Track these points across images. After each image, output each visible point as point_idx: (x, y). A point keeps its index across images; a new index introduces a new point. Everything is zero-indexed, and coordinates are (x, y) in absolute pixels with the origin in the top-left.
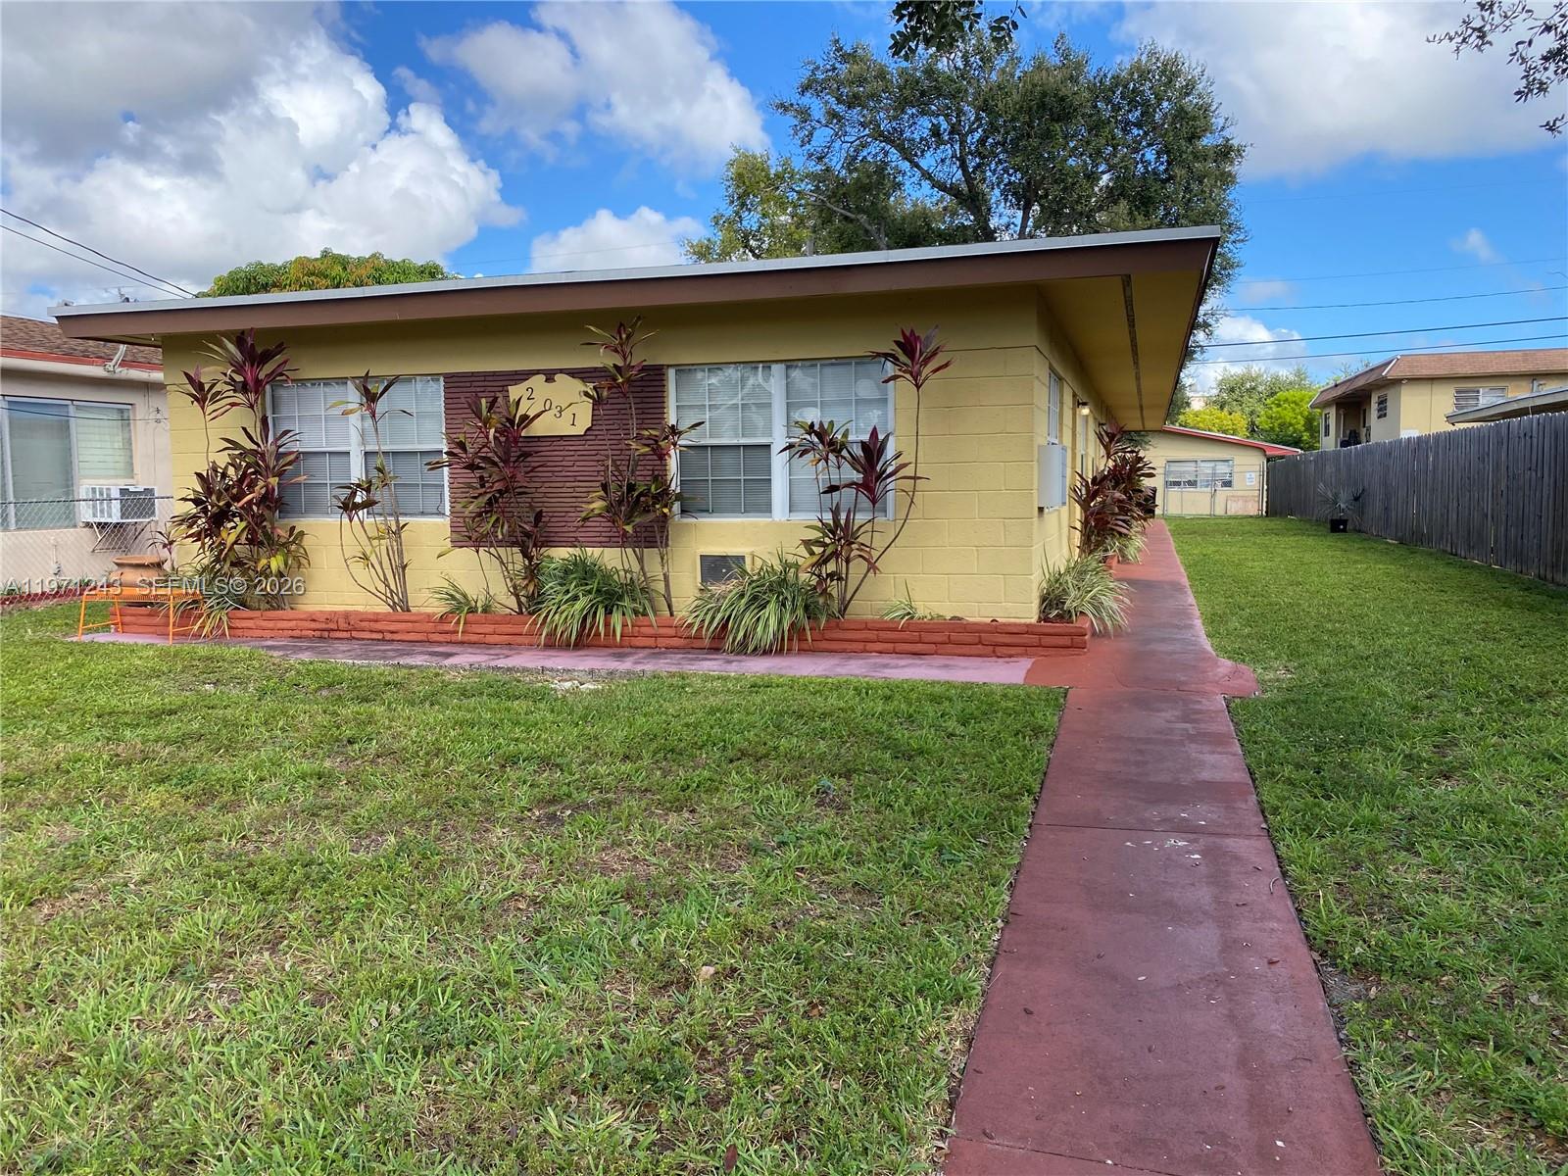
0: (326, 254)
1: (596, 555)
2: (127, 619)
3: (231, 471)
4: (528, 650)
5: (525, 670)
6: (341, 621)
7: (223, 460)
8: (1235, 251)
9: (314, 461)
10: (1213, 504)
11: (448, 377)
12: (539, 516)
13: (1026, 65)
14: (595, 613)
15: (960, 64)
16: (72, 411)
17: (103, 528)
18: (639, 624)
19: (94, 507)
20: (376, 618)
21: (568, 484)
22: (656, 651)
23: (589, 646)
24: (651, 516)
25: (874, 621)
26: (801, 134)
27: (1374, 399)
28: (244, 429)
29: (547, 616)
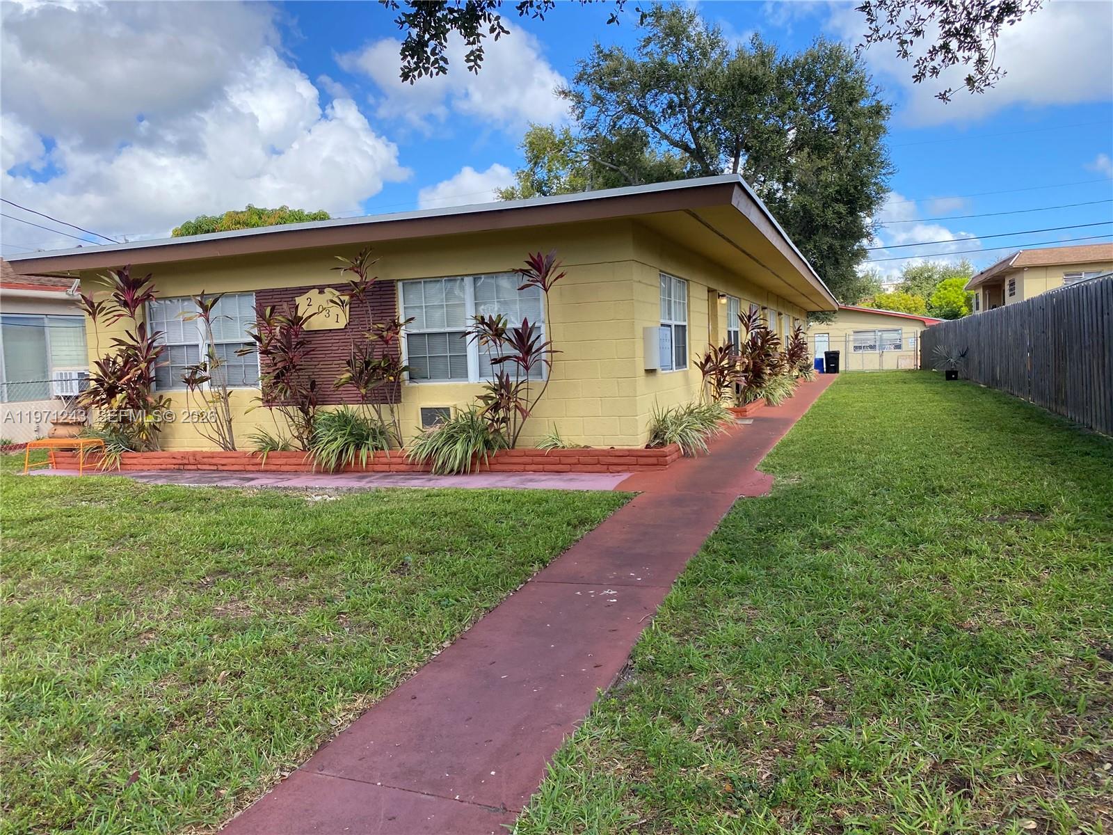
0: (250, 208)
1: (355, 410)
2: (59, 460)
3: (120, 360)
4: (307, 475)
5: (295, 488)
6: (191, 458)
7: (113, 353)
8: (886, 181)
9: (174, 352)
10: (881, 363)
11: (258, 293)
12: (313, 384)
13: (733, 56)
14: (347, 449)
15: (686, 59)
16: (46, 321)
17: (68, 399)
18: (378, 455)
19: (62, 384)
20: (212, 456)
21: (336, 362)
22: (387, 474)
23: (345, 472)
24: (381, 383)
25: (529, 450)
26: (577, 112)
27: (1007, 283)
28: (127, 332)
29: (316, 453)
